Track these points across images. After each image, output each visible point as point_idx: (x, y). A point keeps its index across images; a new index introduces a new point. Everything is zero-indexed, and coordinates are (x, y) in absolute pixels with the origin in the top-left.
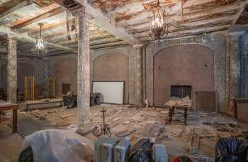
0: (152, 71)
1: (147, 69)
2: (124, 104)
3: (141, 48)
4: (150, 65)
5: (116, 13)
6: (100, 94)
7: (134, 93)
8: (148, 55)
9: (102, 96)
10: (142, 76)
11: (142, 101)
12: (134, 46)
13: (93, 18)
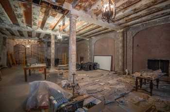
0: (132, 48)
1: (128, 47)
2: (111, 71)
3: (123, 32)
4: (130, 44)
5: (92, 10)
6: (97, 63)
7: (118, 64)
8: (128, 37)
9: (99, 65)
10: (124, 52)
11: (124, 70)
12: (118, 31)
13: (78, 17)
